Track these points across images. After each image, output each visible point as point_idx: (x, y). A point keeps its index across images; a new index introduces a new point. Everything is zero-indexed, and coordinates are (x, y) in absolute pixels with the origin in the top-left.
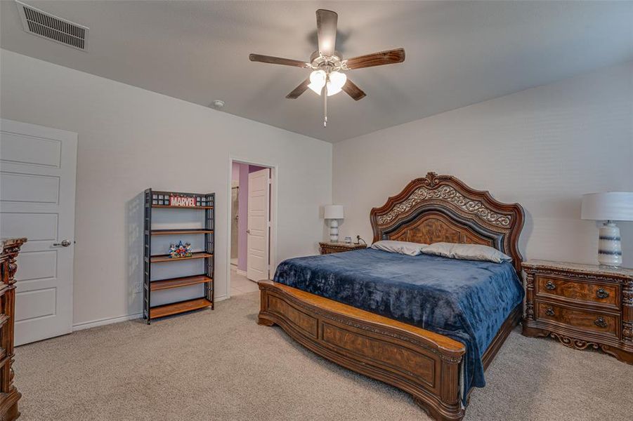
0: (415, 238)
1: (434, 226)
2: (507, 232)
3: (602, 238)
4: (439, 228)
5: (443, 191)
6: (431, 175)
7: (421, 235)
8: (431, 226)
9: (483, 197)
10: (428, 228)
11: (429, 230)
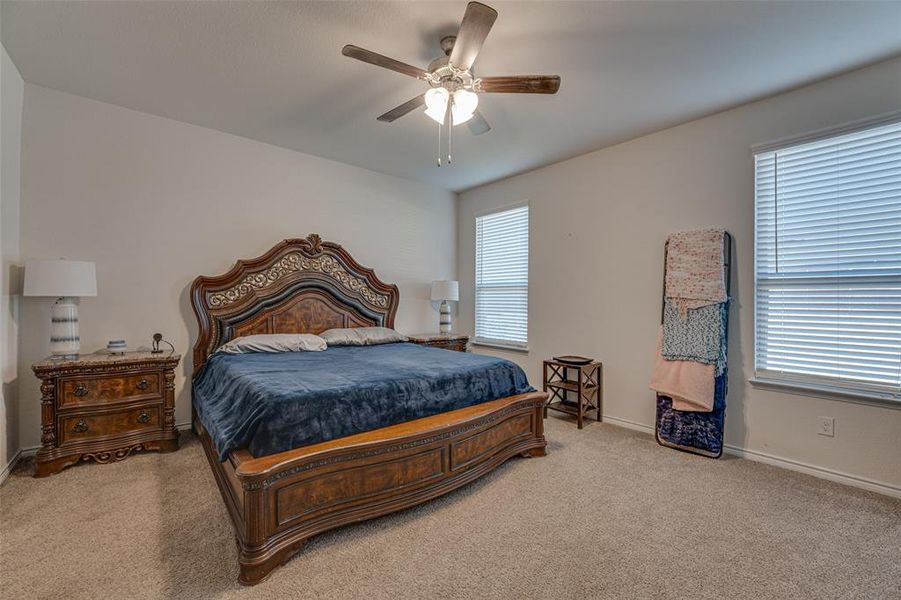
0: (284, 327)
1: (312, 309)
2: (386, 312)
3: (442, 313)
4: (320, 311)
5: (325, 262)
6: (315, 238)
7: (293, 322)
8: (308, 309)
9: (369, 276)
10: (304, 311)
11: (305, 315)
